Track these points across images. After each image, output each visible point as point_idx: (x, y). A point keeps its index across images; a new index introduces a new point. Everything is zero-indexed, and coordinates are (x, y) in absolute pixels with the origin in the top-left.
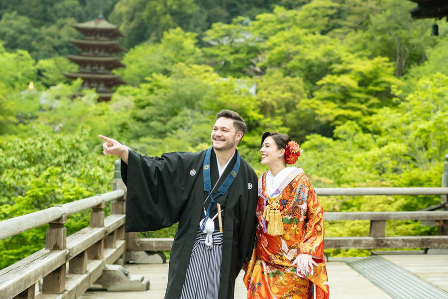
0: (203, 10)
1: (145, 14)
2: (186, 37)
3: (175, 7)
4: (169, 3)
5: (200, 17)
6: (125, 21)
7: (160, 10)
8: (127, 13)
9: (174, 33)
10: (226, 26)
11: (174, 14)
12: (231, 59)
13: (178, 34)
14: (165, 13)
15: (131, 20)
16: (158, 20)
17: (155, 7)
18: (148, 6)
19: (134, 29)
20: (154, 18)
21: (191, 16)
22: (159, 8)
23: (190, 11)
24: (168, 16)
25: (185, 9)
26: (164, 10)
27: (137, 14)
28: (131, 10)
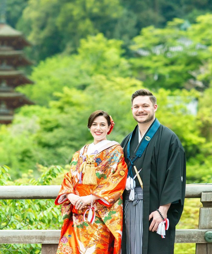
0: (132, 13)
1: (59, 20)
2: (108, 46)
3: (96, 10)
4: (88, 5)
5: (127, 22)
6: (35, 29)
7: (78, 14)
8: (38, 19)
9: (94, 41)
10: (158, 31)
11: (94, 18)
12: (165, 71)
13: (98, 42)
14: (83, 18)
15: (42, 27)
16: (75, 26)
17: (71, 10)
18: (62, 10)
19: (47, 39)
20: (71, 25)
21: (116, 21)
22: (77, 11)
23: (114, 15)
24: (88, 22)
25: (108, 12)
26: (83, 14)
27: (50, 20)
28: (43, 15)
